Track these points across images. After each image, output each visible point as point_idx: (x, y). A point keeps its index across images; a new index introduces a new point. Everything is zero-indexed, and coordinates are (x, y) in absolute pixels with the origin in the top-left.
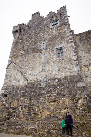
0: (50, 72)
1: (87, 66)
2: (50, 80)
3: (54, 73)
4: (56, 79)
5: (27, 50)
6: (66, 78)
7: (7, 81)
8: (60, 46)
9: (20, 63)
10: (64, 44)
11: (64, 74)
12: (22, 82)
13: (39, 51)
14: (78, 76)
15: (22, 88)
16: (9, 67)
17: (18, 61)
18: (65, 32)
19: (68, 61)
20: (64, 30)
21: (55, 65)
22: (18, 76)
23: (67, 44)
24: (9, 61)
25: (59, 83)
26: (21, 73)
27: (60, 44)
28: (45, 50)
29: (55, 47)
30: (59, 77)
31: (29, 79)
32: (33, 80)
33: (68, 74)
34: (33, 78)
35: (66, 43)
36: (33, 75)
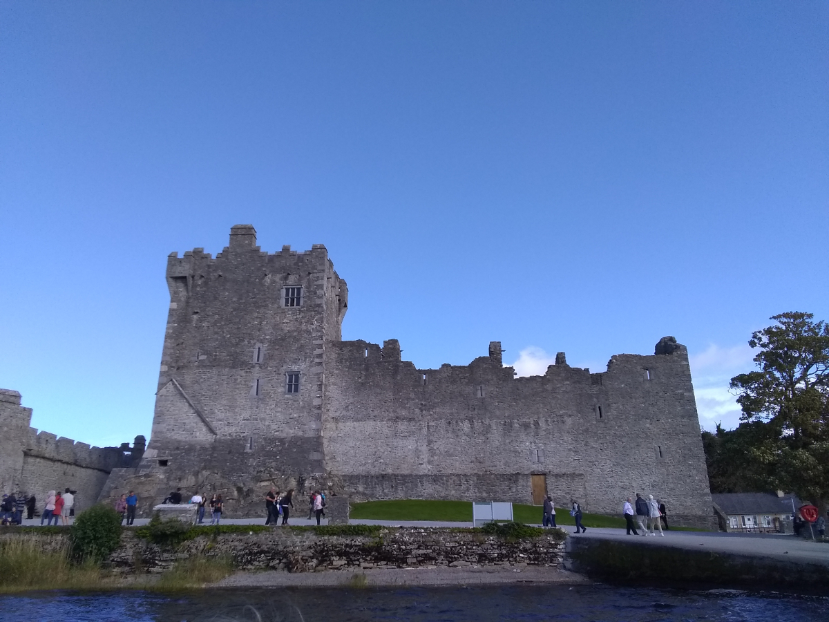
0: (267, 423)
1: (336, 420)
2: (265, 439)
3: (274, 427)
4: (276, 439)
5: (216, 356)
6: (295, 441)
7: (163, 427)
8: (295, 368)
9: (196, 387)
10: (303, 366)
11: (292, 431)
12: (202, 436)
13: (246, 365)
14: (315, 440)
15: (204, 449)
16: (164, 390)
17: (188, 379)
18: (310, 333)
19: (304, 407)
20: (310, 328)
21: (279, 409)
22: (191, 419)
23: (310, 366)
24: (162, 374)
25: (280, 448)
26: (199, 414)
27: (295, 361)
28: (260, 367)
29: (285, 367)
30: (283, 435)
31: (218, 432)
32: (230, 434)
33: (300, 433)
34: (228, 430)
35: (308, 364)
36: (229, 424)
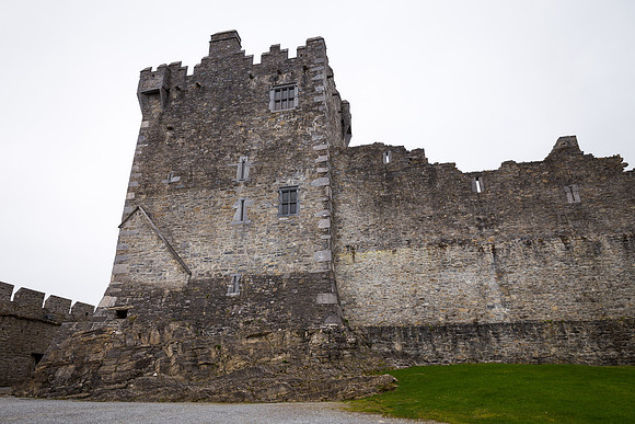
0: (256, 256)
1: (352, 249)
2: (254, 278)
3: (266, 261)
4: (270, 277)
5: (191, 176)
6: (295, 278)
7: (125, 268)
8: (290, 182)
9: (167, 215)
10: (302, 178)
11: (291, 266)
12: (173, 278)
13: (228, 184)
14: (324, 276)
15: (173, 294)
16: (129, 222)
18: (310, 138)
19: (306, 232)
20: (309, 131)
21: (272, 237)
23: (312, 179)
24: (128, 202)
25: (275, 290)
26: (171, 249)
27: (291, 174)
28: (246, 184)
29: (277, 182)
30: (278, 272)
31: (193, 271)
32: (208, 273)
33: (302, 269)
34: (204, 267)
35: (308, 175)
36: (207, 260)
